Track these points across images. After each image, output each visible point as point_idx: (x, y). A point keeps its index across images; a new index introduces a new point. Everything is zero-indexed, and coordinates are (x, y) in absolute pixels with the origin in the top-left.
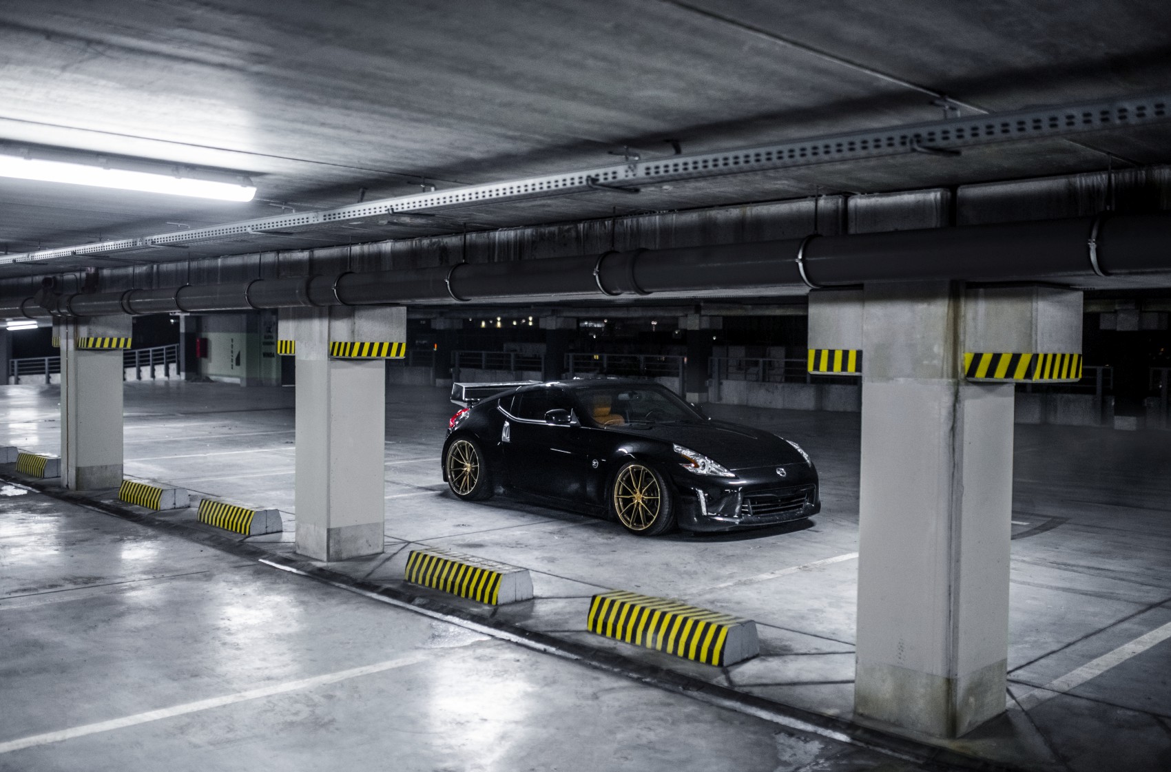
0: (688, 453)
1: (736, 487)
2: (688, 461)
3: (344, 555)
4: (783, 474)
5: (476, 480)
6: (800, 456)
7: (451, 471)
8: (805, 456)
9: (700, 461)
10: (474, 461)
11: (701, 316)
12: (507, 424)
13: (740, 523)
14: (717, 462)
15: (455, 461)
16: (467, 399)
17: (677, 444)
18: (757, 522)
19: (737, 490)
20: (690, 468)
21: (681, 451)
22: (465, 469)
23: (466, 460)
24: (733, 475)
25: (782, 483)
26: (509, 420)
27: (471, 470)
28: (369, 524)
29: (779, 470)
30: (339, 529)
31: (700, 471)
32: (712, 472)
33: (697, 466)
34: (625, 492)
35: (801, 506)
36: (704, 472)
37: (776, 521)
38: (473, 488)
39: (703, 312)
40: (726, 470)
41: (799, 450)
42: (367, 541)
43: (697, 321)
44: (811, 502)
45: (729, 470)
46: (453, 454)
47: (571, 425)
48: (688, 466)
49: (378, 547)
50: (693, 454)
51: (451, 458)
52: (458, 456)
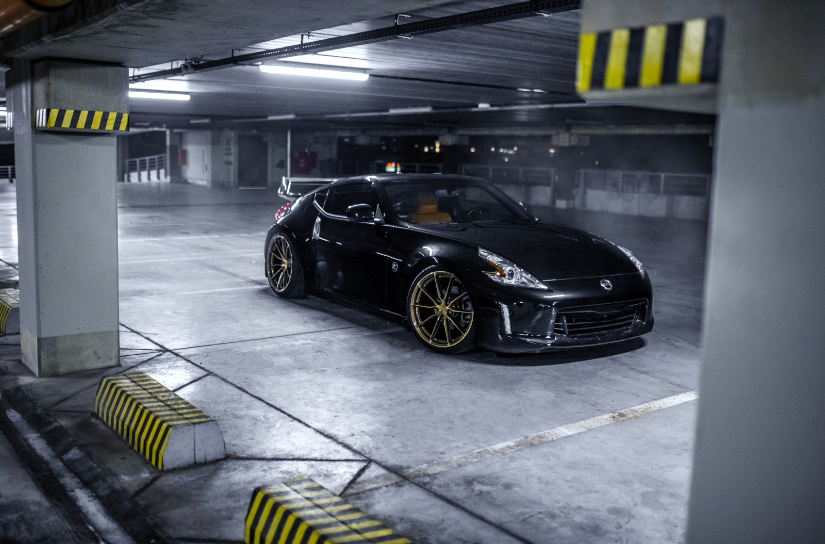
0: (494, 259)
1: (549, 302)
2: (493, 268)
3: (62, 370)
4: (608, 287)
5: (290, 277)
6: (632, 266)
7: (270, 267)
8: (639, 265)
9: (507, 269)
10: (288, 258)
11: (571, 134)
12: (319, 220)
13: (552, 344)
14: (527, 271)
15: (275, 257)
16: (291, 194)
17: (483, 247)
18: (572, 344)
19: (551, 305)
20: (495, 277)
21: (486, 256)
22: (283, 265)
23: (284, 256)
24: (545, 287)
25: (607, 297)
26: (321, 216)
27: (288, 267)
28: (97, 333)
29: (604, 282)
30: (54, 339)
31: (506, 281)
32: (523, 283)
33: (503, 275)
34: (424, 300)
35: (630, 324)
36: (513, 282)
37: (596, 343)
38: (287, 285)
39: (573, 131)
40: (537, 281)
41: (632, 258)
42: (95, 353)
43: (567, 139)
44: (642, 319)
45: (541, 281)
46: (272, 250)
47: (376, 222)
48: (494, 275)
49: (111, 359)
50: (500, 260)
51: (271, 254)
52: (277, 252)
